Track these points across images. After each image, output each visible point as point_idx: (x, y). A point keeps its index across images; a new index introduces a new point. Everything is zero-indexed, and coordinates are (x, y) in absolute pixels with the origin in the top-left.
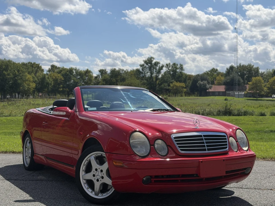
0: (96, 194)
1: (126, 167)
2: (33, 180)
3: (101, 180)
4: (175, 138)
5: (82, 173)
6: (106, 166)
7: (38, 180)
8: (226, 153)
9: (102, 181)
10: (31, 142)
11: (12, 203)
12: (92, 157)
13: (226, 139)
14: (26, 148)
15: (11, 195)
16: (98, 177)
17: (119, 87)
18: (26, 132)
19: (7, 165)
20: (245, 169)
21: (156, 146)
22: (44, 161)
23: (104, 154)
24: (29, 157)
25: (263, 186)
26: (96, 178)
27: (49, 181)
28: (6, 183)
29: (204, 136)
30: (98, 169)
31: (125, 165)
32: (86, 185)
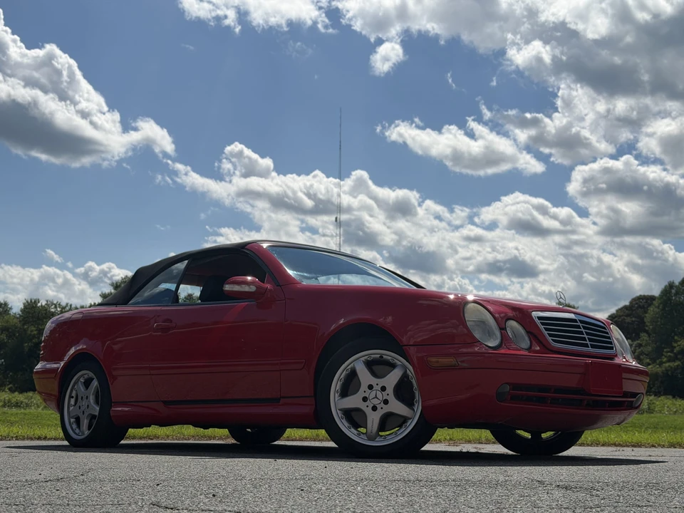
0: (371, 438)
4: (540, 318)
5: (334, 397)
6: (392, 379)
9: (384, 409)
12: (358, 362)
13: (608, 333)
14: (71, 397)
16: (376, 402)
21: (509, 331)
23: (386, 355)
26: (370, 404)
30: (374, 385)
31: (461, 362)
32: (344, 421)
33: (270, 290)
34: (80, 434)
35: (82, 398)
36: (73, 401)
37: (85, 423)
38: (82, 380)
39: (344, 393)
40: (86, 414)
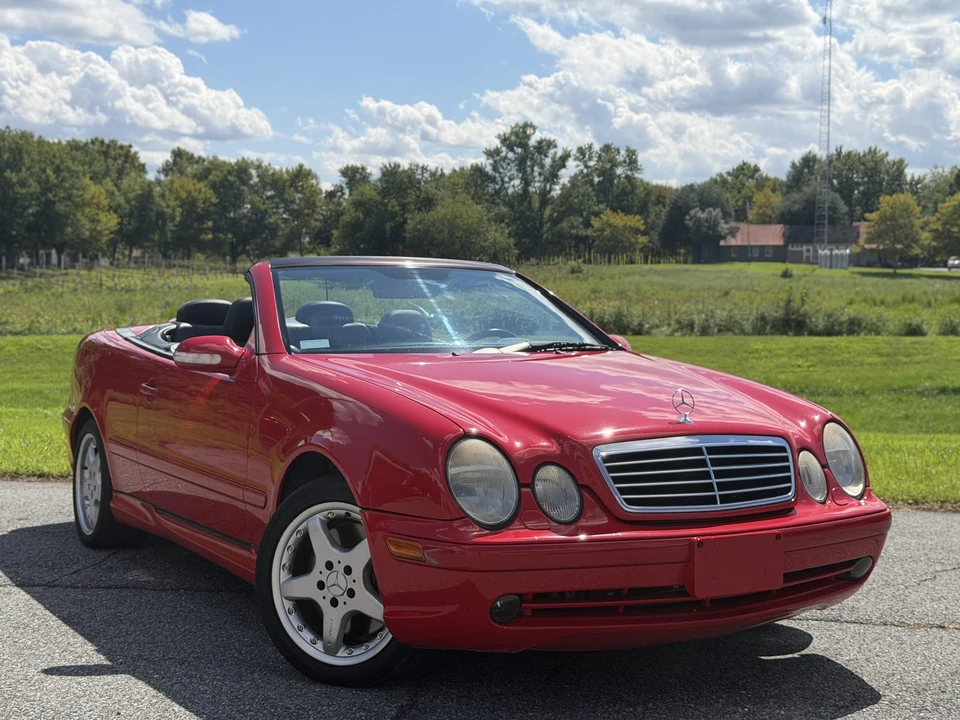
0: (330, 650)
1: (434, 562)
2: (110, 587)
3: (345, 603)
4: (607, 459)
5: (279, 575)
6: (361, 554)
7: (126, 587)
8: (785, 510)
9: (348, 605)
10: (100, 450)
11: (36, 678)
12: (313, 520)
13: (786, 459)
14: (84, 468)
15: (30, 648)
16: (336, 591)
17: (410, 263)
18: (83, 412)
19: (19, 527)
20: (852, 563)
21: (539, 487)
22: (146, 518)
23: (355, 511)
24: (96, 501)
25: (912, 613)
26: (329, 593)
27: (164, 590)
28: (15, 597)
29: (711, 450)
30: (335, 564)
31: (430, 555)
32: (292, 616)
34: (92, 526)
35: (90, 473)
38: (93, 446)
40: (94, 498)
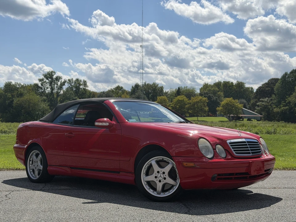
0: (159, 193)
1: (198, 167)
4: (230, 143)
5: (143, 176)
9: (164, 182)
12: (153, 161)
13: (259, 145)
16: (160, 178)
20: (269, 170)
21: (217, 150)
23: (165, 158)
26: (158, 179)
29: (248, 142)
31: (197, 165)
32: (147, 186)
33: (115, 124)
34: (35, 177)
35: (35, 162)
36: (31, 162)
37: (36, 172)
38: (34, 154)
39: (147, 174)
40: (37, 169)
